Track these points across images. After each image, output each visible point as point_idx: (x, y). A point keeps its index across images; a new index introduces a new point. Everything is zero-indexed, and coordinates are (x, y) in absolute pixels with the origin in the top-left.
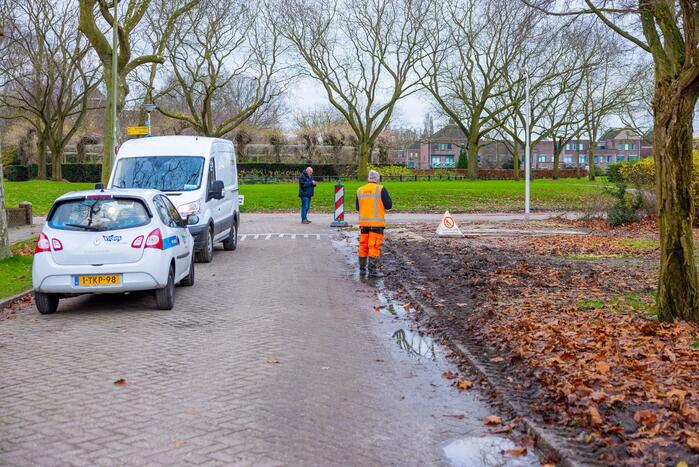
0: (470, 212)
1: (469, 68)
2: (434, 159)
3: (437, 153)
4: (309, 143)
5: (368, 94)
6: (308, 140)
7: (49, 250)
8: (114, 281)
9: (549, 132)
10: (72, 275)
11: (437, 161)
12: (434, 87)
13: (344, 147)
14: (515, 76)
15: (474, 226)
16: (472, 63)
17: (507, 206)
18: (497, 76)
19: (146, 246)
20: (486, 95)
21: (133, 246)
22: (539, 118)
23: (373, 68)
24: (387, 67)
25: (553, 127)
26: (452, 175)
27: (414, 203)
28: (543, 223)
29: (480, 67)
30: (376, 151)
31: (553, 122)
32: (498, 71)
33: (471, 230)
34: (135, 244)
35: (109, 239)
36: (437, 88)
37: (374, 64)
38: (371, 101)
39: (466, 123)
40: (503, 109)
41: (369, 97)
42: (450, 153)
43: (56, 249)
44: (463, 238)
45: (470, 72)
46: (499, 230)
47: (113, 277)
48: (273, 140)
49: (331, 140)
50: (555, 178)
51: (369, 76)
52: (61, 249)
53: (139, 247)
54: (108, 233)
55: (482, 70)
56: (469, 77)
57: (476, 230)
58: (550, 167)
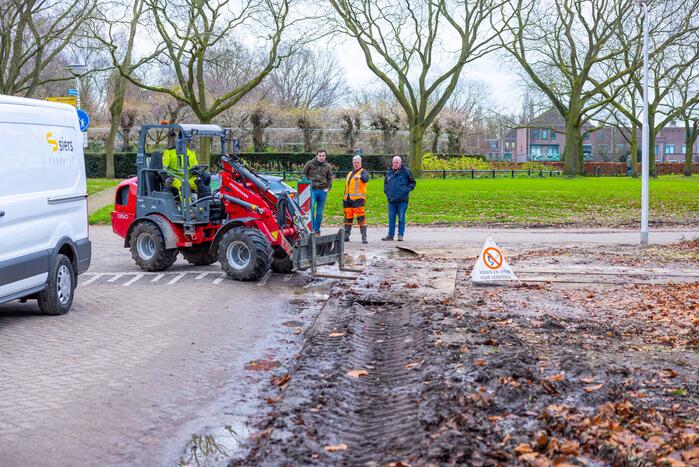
0: (557, 225)
1: (567, 22)
2: (533, 150)
3: (537, 142)
4: (351, 127)
5: (423, 57)
6: (349, 122)
9: (680, 113)
11: (537, 152)
12: (519, 51)
13: (399, 133)
14: (631, 32)
15: (550, 259)
16: (572, 14)
17: (616, 218)
18: (607, 33)
20: (590, 60)
22: (666, 92)
23: (430, 20)
24: (450, 20)
25: (686, 105)
26: (546, 170)
27: (476, 212)
28: (670, 253)
29: (583, 21)
30: (444, 138)
31: (685, 100)
32: (609, 26)
33: (539, 269)
36: (523, 51)
37: (431, 14)
38: (426, 67)
39: (566, 101)
40: (614, 79)
42: (554, 142)
44: (518, 287)
45: (568, 28)
46: (591, 268)
48: (302, 123)
49: (381, 123)
50: (687, 174)
51: (425, 32)
55: (586, 25)
56: (567, 34)
57: (551, 268)
58: (681, 160)
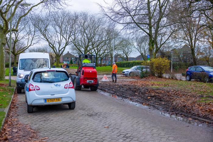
3: (65, 60)
7: (34, 90)
8: (59, 100)
10: (44, 99)
19: (69, 88)
21: (65, 88)
34: (65, 87)
35: (56, 86)
38: (60, 46)
41: (59, 44)
42: (68, 60)
43: (37, 90)
47: (58, 99)
51: (59, 39)
52: (39, 89)
53: (67, 88)
54: (56, 84)
